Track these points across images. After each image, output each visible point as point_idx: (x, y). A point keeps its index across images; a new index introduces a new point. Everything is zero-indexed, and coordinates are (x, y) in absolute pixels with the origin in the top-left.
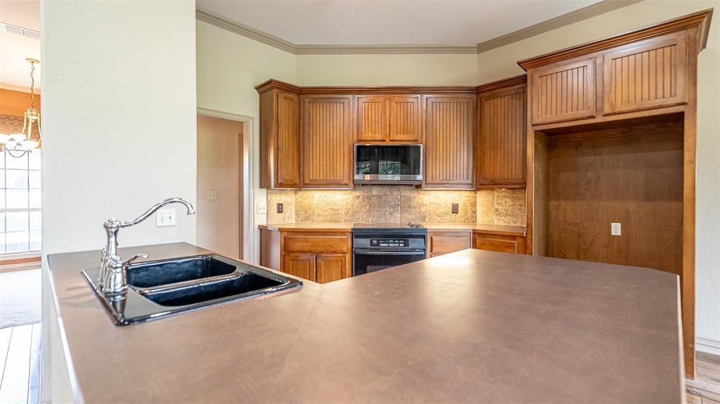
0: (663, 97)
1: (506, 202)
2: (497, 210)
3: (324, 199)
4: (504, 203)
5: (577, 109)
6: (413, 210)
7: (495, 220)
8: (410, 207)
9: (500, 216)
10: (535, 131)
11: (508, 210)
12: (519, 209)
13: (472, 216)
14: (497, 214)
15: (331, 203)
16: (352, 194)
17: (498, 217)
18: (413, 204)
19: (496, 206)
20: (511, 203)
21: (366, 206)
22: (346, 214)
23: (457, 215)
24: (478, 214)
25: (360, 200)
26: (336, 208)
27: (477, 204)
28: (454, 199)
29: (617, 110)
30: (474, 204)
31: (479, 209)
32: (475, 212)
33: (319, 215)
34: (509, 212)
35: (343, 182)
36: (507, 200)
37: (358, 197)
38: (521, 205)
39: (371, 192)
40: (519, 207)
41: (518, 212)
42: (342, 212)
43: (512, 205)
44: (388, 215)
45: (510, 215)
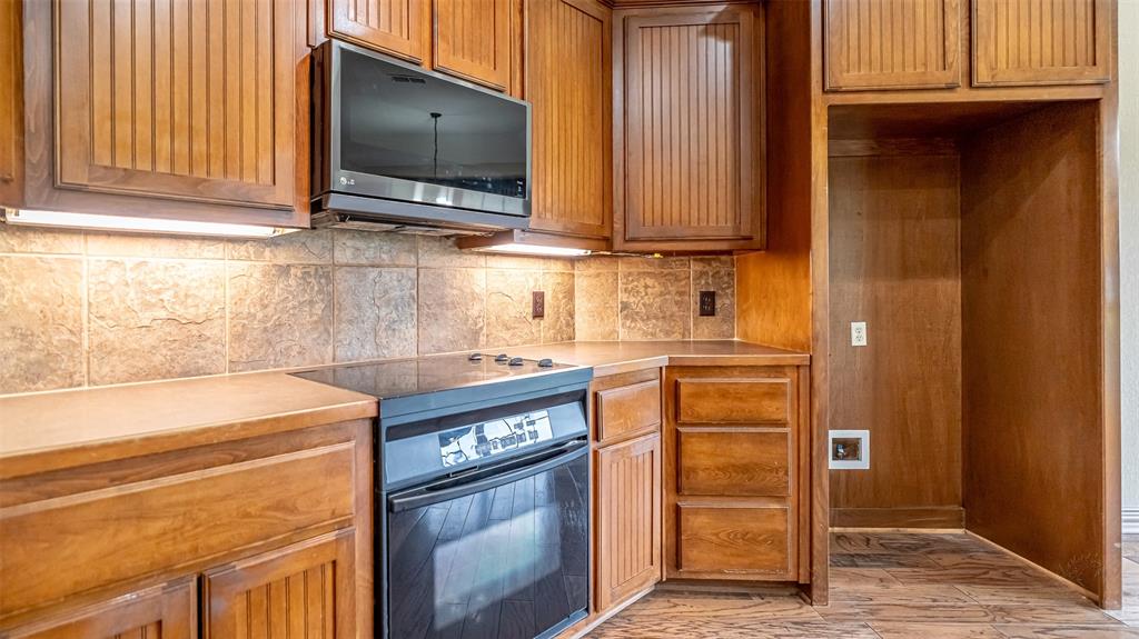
0: (1076, 65)
1: (646, 287)
2: (625, 306)
3: (130, 276)
4: (642, 290)
5: (925, 65)
6: (449, 314)
7: (621, 330)
8: (442, 304)
9: (634, 320)
10: (830, 107)
11: (651, 305)
12: (677, 303)
13: (568, 325)
14: (626, 317)
15: (166, 296)
16: (259, 256)
17: (628, 323)
18: (452, 294)
19: (622, 297)
20: (658, 289)
21: (311, 303)
22: (238, 337)
23: (542, 322)
24: (578, 319)
25: (292, 282)
26: (191, 313)
27: (577, 294)
28: (536, 280)
29: (1002, 78)
30: (570, 294)
31: (582, 304)
32: (571, 315)
33: (105, 350)
34: (655, 310)
35: (271, 200)
36: (650, 282)
37: (285, 270)
38: (681, 294)
39: (332, 250)
40: (677, 298)
41: (675, 309)
42: (220, 330)
43: (661, 294)
44: (382, 334)
45: (656, 318)
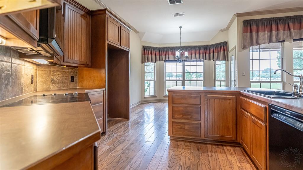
1: (58, 74)
2: (53, 80)
4: (57, 75)
7: (51, 87)
9: (55, 84)
10: (107, 43)
11: (59, 80)
14: (53, 83)
17: (53, 85)
18: (18, 74)
19: (52, 77)
20: (61, 75)
23: (33, 85)
24: (38, 83)
27: (38, 76)
30: (36, 76)
31: (39, 79)
34: (60, 81)
36: (59, 73)
40: (66, 78)
41: (65, 80)
43: (62, 77)
45: (61, 83)
